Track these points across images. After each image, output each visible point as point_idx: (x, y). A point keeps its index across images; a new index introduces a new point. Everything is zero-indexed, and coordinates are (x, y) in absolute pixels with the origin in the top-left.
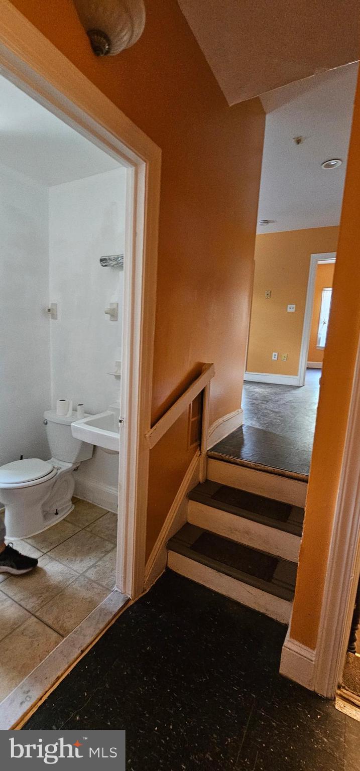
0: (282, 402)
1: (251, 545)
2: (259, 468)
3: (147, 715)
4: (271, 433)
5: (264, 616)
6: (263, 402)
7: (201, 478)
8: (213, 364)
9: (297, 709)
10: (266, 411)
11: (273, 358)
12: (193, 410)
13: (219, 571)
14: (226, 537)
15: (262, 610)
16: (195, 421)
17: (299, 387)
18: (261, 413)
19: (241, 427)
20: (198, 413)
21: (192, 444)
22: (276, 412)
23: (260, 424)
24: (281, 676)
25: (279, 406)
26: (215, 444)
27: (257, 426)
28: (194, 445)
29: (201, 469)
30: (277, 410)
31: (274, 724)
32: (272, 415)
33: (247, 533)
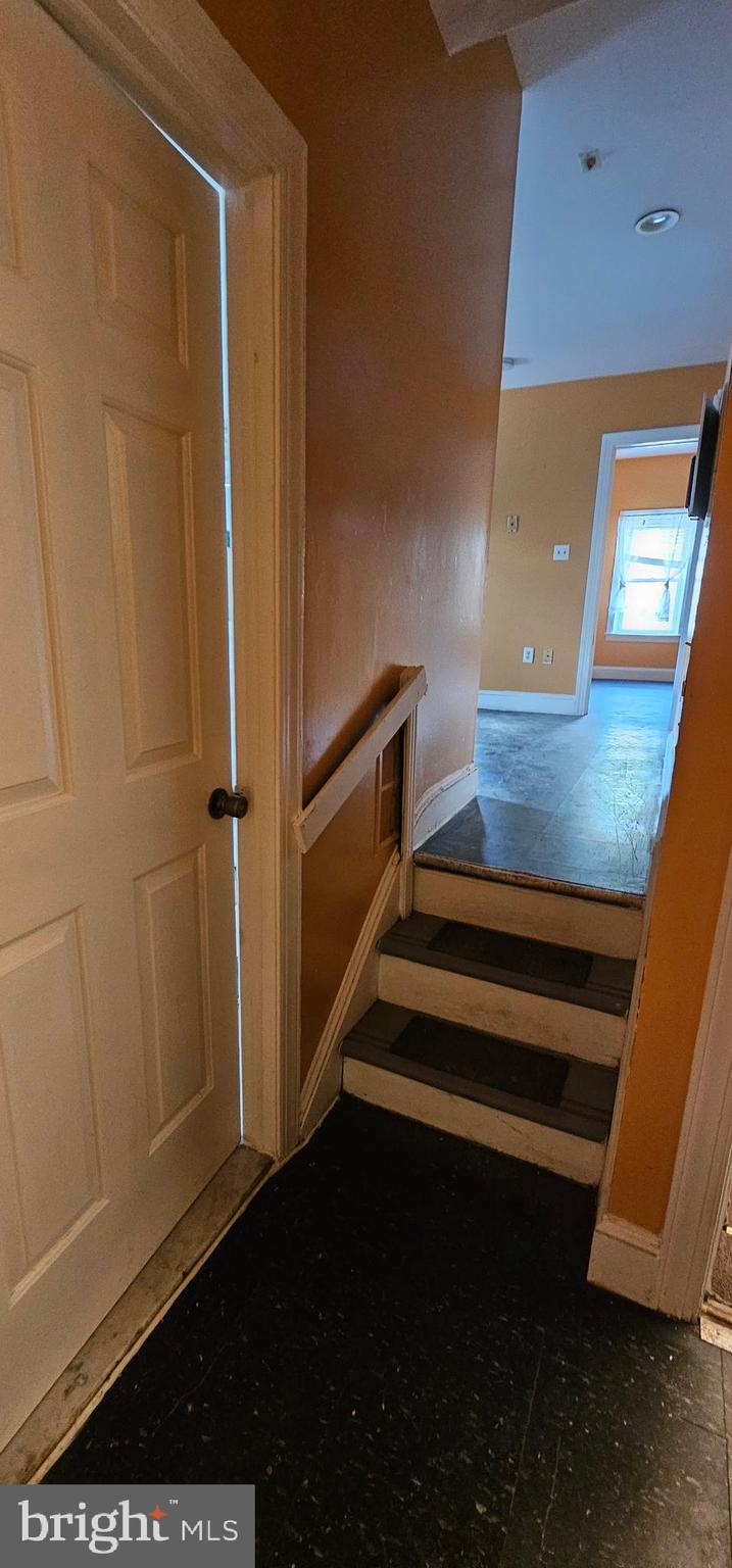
0: (548, 748)
1: (513, 1037)
2: (524, 881)
3: (332, 1388)
4: (536, 811)
5: (546, 1173)
6: (513, 749)
7: (402, 909)
8: (422, 667)
9: (627, 1345)
10: (519, 767)
11: (525, 660)
12: (383, 768)
13: (451, 1092)
14: (460, 1024)
15: (543, 1163)
16: (389, 789)
17: (579, 717)
18: (510, 771)
19: (475, 800)
20: (394, 776)
21: (383, 837)
22: (542, 769)
23: (512, 792)
24: (591, 1285)
25: (544, 756)
26: (428, 837)
27: (507, 797)
28: (388, 841)
29: (403, 889)
30: (541, 764)
31: (586, 1380)
32: (534, 774)
33: (505, 1013)
